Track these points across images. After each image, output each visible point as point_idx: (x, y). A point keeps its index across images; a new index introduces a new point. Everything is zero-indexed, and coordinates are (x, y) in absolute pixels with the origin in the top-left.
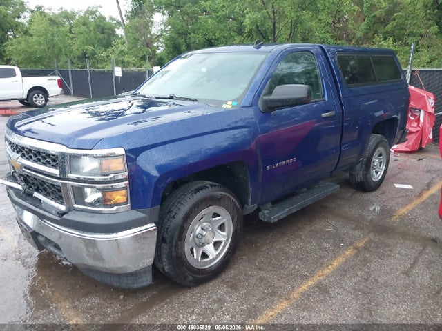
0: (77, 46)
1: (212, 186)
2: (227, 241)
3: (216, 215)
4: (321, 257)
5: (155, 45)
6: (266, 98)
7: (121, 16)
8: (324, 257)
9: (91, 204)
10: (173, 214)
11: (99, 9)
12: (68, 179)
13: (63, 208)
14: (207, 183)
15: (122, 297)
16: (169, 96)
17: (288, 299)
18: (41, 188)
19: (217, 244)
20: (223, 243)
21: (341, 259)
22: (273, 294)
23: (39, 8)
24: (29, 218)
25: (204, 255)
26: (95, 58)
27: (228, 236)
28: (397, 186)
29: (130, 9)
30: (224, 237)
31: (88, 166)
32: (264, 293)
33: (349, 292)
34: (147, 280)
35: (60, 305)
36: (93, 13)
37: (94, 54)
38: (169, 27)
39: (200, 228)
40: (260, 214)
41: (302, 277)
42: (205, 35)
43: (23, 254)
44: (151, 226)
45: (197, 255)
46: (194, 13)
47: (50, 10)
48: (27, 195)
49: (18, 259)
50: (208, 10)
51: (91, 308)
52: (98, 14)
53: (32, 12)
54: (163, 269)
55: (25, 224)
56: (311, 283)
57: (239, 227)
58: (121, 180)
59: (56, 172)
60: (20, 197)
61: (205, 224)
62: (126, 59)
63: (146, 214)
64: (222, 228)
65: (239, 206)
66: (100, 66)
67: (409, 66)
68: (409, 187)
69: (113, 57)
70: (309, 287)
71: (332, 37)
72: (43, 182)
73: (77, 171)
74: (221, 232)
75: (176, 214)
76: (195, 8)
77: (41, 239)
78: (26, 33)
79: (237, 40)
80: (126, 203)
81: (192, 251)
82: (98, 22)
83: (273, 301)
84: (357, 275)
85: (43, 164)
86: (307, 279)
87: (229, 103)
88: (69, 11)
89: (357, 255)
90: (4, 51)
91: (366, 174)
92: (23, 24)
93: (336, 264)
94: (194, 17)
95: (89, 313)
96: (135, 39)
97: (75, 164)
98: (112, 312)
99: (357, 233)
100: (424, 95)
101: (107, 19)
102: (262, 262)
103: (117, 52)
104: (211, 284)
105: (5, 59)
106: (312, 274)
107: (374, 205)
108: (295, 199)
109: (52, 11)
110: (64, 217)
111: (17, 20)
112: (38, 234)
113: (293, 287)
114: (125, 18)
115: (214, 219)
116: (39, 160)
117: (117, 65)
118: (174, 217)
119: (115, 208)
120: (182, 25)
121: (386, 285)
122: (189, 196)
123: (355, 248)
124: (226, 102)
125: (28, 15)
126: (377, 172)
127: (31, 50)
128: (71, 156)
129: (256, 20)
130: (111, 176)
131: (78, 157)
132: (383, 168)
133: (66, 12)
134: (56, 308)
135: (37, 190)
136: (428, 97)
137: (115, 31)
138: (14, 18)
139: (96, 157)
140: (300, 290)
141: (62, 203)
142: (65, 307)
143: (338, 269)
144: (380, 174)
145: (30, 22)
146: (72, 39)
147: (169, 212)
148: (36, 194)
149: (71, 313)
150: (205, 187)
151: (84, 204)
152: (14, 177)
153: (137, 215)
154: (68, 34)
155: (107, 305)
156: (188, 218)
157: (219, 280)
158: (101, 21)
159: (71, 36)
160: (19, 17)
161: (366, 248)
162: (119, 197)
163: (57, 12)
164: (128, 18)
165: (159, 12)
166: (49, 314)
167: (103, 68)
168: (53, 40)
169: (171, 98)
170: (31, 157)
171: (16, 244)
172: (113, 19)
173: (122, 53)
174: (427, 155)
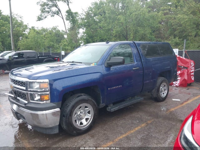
0: (47, 43)
1: (84, 95)
2: (91, 118)
3: (86, 107)
4: (131, 126)
5: (80, 42)
6: (108, 62)
7: (66, 30)
8: (133, 126)
9: (37, 101)
10: (68, 105)
11: (57, 27)
12: (28, 91)
13: (26, 102)
14: (82, 94)
15: (48, 139)
16: (72, 61)
17: (113, 141)
18: (20, 95)
19: (87, 119)
20: (90, 119)
21: (139, 127)
22: (108, 139)
23: (33, 27)
24: (15, 107)
25: (81, 123)
26: (54, 47)
27: (92, 116)
28: (173, 100)
29: (69, 27)
30: (89, 116)
31: (36, 86)
32: (104, 139)
33: (139, 139)
34: (56, 131)
35: (24, 141)
36: (55, 29)
37: (53, 45)
38: (85, 34)
39: (79, 112)
40: (107, 108)
41: (121, 134)
42: (100, 37)
43: (13, 123)
44: (58, 109)
45: (78, 123)
46: (96, 28)
47: (37, 28)
48: (15, 98)
49: (11, 125)
50: (102, 27)
51: (35, 143)
52: (57, 29)
53: (30, 29)
54: (64, 127)
55: (14, 110)
56: (124, 136)
57: (96, 113)
58: (47, 91)
59: (24, 88)
60: (13, 99)
61: (82, 111)
62: (67, 48)
63: (56, 104)
64: (89, 112)
65: (96, 104)
66: (56, 50)
67: (184, 49)
68: (179, 100)
69: (61, 47)
70: (123, 137)
71: (155, 37)
72: (20, 93)
73: (32, 88)
74: (88, 114)
75: (69, 105)
76: (96, 26)
77: (19, 115)
78: (27, 38)
79: (113, 39)
80: (49, 100)
81: (76, 121)
82: (57, 33)
83: (107, 142)
84: (144, 133)
85: (21, 86)
86: (123, 134)
87: (93, 64)
88: (45, 28)
89: (146, 126)
90: (18, 45)
91: (158, 94)
92: (26, 34)
93: (136, 129)
94: (96, 30)
95: (34, 144)
96: (71, 39)
97: (31, 85)
98: (43, 144)
99: (149, 118)
100: (189, 61)
101: (61, 31)
102: (106, 128)
103: (63, 45)
104: (84, 135)
105: (17, 48)
106: (125, 133)
107: (163, 108)
108: (123, 103)
109: (39, 28)
110: (26, 105)
111: (24, 32)
112: (18, 113)
113: (116, 137)
114: (67, 31)
115: (86, 109)
116: (19, 84)
117: (63, 50)
118: (68, 107)
119: (45, 102)
120: (91, 33)
121: (155, 137)
122: (75, 99)
123: (147, 123)
124: (92, 64)
125: (28, 30)
126: (163, 94)
127: (28, 44)
128: (30, 82)
129: (118, 31)
130: (43, 90)
131: (32, 83)
132: (166, 91)
133: (44, 29)
134: (22, 142)
135: (19, 96)
136: (190, 62)
137: (64, 36)
138: (23, 32)
139: (38, 83)
140: (119, 138)
141: (26, 100)
142: (25, 142)
143: (137, 131)
144: (165, 95)
145: (29, 33)
146: (45, 40)
147: (66, 105)
148: (18, 98)
149: (27, 144)
150: (81, 96)
151: (34, 100)
152: (12, 92)
153: (53, 105)
154: (44, 38)
155: (41, 142)
156: (74, 107)
157: (87, 134)
158: (58, 32)
159: (45, 38)
160: (25, 31)
161: (151, 124)
162: (46, 98)
163: (40, 29)
164: (69, 31)
165: (81, 28)
166: (19, 144)
167: (57, 51)
168: (37, 40)
169: (73, 62)
170: (17, 83)
171: (11, 120)
172: (63, 31)
173: (65, 45)
174: (192, 87)
